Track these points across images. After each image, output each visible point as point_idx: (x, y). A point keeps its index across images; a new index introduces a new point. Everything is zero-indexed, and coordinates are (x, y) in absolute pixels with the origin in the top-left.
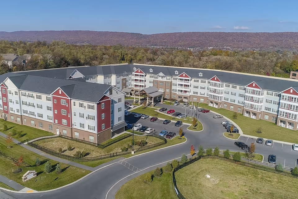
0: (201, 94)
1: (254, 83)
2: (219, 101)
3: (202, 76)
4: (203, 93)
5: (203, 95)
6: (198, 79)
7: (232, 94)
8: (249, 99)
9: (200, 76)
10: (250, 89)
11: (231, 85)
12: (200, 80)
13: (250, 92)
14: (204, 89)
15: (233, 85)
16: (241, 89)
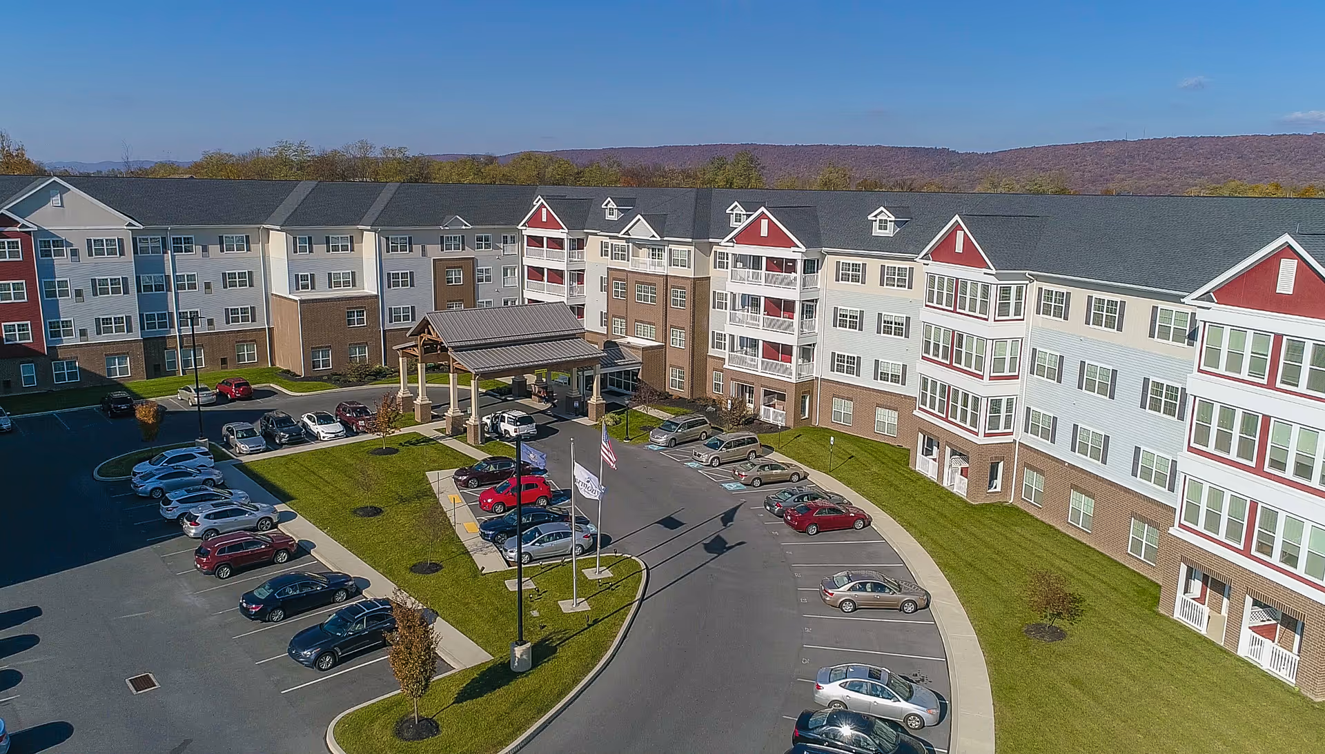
0: (884, 377)
1: (1288, 251)
2: (981, 440)
3: (889, 232)
4: (891, 364)
5: (895, 379)
6: (859, 261)
7: (1085, 381)
8: (1224, 441)
9: (882, 233)
10: (1239, 332)
11: (1079, 297)
12: (874, 267)
13: (1235, 360)
14: (898, 333)
15: (1096, 295)
16: (1164, 334)
